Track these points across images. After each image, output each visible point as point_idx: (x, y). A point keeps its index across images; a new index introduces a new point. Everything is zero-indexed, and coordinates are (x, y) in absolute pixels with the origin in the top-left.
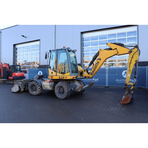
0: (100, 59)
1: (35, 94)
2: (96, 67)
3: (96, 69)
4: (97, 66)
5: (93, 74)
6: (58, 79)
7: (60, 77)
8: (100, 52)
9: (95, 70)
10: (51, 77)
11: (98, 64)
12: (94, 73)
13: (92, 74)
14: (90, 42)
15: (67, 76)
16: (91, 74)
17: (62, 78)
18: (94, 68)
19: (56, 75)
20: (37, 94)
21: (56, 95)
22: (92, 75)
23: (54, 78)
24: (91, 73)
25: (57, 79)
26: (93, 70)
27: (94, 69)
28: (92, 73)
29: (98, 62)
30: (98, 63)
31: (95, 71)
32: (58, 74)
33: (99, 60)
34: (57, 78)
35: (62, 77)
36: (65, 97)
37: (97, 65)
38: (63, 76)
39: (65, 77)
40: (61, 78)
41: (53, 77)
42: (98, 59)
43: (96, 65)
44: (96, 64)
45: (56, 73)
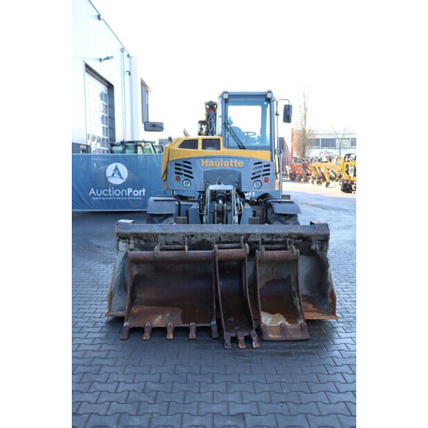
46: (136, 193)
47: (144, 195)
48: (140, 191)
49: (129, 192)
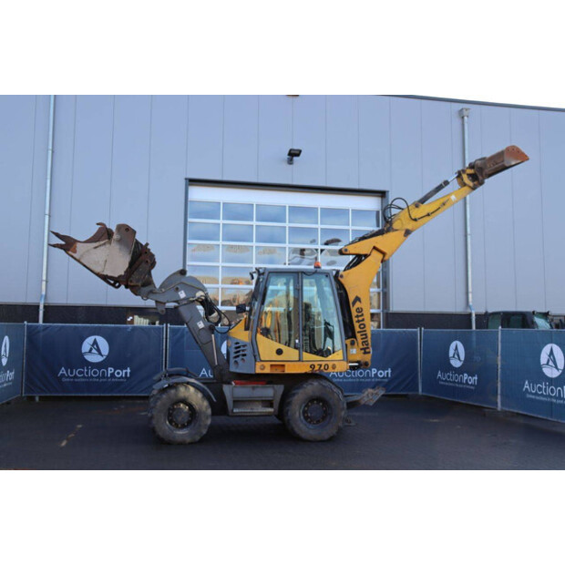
1: (188, 440)
6: (306, 374)
7: (312, 366)
10: (272, 366)
14: (219, 224)
15: (335, 363)
17: (322, 368)
19: (297, 359)
20: (198, 438)
21: (296, 429)
23: (287, 372)
25: (303, 372)
32: (307, 356)
34: (303, 368)
35: (321, 366)
36: (334, 431)
38: (323, 363)
39: (330, 364)
40: (317, 368)
41: (283, 366)
45: (297, 351)
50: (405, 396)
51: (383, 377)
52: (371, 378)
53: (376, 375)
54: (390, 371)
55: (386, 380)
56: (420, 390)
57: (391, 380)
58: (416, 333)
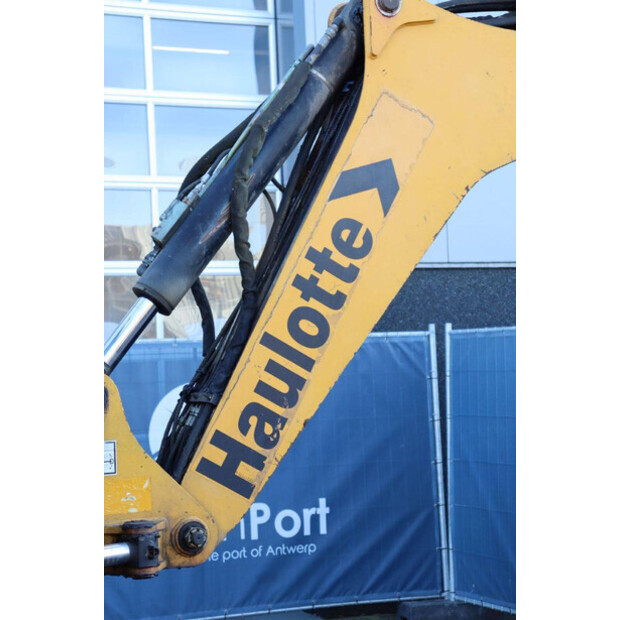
0: (381, 179)
2: (308, 327)
3: (308, 364)
4: (337, 301)
5: (258, 462)
8: (371, 43)
9: (297, 383)
11: (349, 275)
12: (282, 448)
13: (245, 471)
16: (224, 475)
18: (269, 341)
22: (244, 488)
24: (218, 457)
26: (262, 389)
27: (272, 368)
28: (249, 441)
29: (352, 240)
30: (346, 248)
31: (290, 400)
33: (372, 196)
37: (329, 283)
42: (351, 184)
43: (308, 287)
44: (307, 269)
46: (288, 523)
47: (323, 530)
48: (308, 513)
49: (255, 521)
50: (392, 608)
51: (300, 539)
52: (250, 544)
53: (267, 529)
54: (323, 510)
55: (311, 549)
56: (450, 581)
57: (331, 550)
58: (421, 348)
